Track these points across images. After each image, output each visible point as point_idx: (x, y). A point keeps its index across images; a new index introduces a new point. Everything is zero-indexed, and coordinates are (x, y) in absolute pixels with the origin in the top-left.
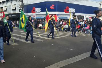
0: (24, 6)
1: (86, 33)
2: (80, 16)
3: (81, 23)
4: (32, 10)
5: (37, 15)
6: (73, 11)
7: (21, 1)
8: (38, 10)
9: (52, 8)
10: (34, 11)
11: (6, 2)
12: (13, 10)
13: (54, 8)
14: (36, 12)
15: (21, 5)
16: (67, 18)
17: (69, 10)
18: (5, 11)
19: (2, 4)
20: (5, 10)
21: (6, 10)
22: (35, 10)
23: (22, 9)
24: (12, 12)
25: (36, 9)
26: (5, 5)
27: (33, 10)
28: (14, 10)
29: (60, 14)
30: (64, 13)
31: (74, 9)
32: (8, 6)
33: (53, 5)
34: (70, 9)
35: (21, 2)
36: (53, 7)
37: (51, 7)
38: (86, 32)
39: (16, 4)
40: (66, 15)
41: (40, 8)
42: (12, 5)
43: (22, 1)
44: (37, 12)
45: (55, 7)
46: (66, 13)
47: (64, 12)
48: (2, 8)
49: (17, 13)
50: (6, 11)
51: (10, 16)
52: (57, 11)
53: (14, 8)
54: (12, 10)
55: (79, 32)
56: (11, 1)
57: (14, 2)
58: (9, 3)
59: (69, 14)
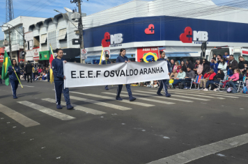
0: (83, 31)
1: (231, 92)
2: (219, 48)
3: (220, 66)
4: (103, 40)
5: (111, 51)
6: (204, 36)
7: (76, 20)
8: (116, 38)
9: (150, 32)
10: (107, 42)
11: (45, 25)
12: (61, 41)
13: (153, 32)
14: (112, 43)
15: (77, 29)
16: (188, 56)
17: (192, 36)
18: (42, 45)
19: (38, 28)
20: (44, 42)
21: (46, 41)
22: (109, 40)
23: (80, 37)
24: (58, 46)
25: (112, 36)
26: (43, 30)
27: (106, 40)
28: (63, 41)
29: (170, 47)
30: (180, 43)
31: (206, 33)
32: (49, 34)
33: (151, 26)
34: (195, 32)
35: (77, 23)
36: (151, 29)
37: (147, 31)
38: (229, 90)
39: (67, 26)
40: (184, 47)
41: (121, 35)
42: (57, 30)
43: (80, 21)
44: (115, 45)
45: (157, 29)
46: (184, 42)
47: (179, 40)
48: (37, 38)
49: (68, 47)
52: (162, 40)
53: (64, 37)
54: (58, 41)
55: (212, 89)
56: (55, 22)
57: (62, 24)
58: (52, 27)
59: (193, 44)
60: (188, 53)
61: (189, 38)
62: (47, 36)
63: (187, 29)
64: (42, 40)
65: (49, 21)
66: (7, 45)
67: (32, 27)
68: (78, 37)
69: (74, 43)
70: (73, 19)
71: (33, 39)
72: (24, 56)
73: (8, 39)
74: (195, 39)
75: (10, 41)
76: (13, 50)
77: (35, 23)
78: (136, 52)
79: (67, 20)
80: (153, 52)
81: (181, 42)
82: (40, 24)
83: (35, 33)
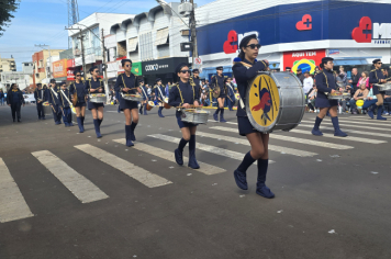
0: (197, 30)
4: (226, 43)
6: (390, 31)
9: (305, 27)
10: (233, 46)
11: (135, 24)
12: (159, 47)
13: (310, 27)
15: (187, 28)
16: (364, 63)
17: (371, 31)
18: (131, 53)
20: (134, 49)
21: (137, 48)
22: (237, 42)
23: (193, 40)
24: (156, 55)
25: (241, 36)
26: (132, 31)
27: (231, 43)
28: (164, 47)
30: (352, 43)
32: (142, 37)
33: (307, 17)
34: (376, 25)
35: (188, 18)
36: (307, 23)
37: (301, 26)
39: (169, 25)
40: (359, 49)
42: (154, 31)
43: (192, 14)
45: (315, 22)
46: (358, 41)
47: (350, 38)
48: (123, 44)
49: (171, 56)
50: (135, 52)
51: (151, 68)
53: (164, 42)
54: (155, 48)
56: (151, 19)
57: (162, 20)
58: (145, 26)
59: (372, 44)
60: (364, 59)
61: (367, 35)
62: (138, 40)
63: (363, 20)
64: (131, 47)
65: (141, 18)
66: (78, 56)
67: (115, 28)
68: (187, 40)
69: (183, 49)
70: (182, 13)
71: (116, 45)
72: (104, 70)
73: (80, 47)
74: (375, 36)
75: (83, 50)
76: (87, 62)
77: (120, 22)
78: (281, 60)
79: (170, 14)
80: (309, 58)
81: (354, 41)
82: (127, 23)
83: (120, 36)
